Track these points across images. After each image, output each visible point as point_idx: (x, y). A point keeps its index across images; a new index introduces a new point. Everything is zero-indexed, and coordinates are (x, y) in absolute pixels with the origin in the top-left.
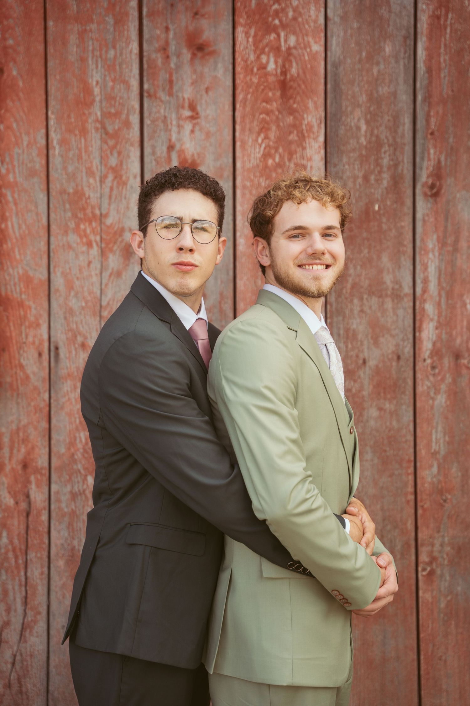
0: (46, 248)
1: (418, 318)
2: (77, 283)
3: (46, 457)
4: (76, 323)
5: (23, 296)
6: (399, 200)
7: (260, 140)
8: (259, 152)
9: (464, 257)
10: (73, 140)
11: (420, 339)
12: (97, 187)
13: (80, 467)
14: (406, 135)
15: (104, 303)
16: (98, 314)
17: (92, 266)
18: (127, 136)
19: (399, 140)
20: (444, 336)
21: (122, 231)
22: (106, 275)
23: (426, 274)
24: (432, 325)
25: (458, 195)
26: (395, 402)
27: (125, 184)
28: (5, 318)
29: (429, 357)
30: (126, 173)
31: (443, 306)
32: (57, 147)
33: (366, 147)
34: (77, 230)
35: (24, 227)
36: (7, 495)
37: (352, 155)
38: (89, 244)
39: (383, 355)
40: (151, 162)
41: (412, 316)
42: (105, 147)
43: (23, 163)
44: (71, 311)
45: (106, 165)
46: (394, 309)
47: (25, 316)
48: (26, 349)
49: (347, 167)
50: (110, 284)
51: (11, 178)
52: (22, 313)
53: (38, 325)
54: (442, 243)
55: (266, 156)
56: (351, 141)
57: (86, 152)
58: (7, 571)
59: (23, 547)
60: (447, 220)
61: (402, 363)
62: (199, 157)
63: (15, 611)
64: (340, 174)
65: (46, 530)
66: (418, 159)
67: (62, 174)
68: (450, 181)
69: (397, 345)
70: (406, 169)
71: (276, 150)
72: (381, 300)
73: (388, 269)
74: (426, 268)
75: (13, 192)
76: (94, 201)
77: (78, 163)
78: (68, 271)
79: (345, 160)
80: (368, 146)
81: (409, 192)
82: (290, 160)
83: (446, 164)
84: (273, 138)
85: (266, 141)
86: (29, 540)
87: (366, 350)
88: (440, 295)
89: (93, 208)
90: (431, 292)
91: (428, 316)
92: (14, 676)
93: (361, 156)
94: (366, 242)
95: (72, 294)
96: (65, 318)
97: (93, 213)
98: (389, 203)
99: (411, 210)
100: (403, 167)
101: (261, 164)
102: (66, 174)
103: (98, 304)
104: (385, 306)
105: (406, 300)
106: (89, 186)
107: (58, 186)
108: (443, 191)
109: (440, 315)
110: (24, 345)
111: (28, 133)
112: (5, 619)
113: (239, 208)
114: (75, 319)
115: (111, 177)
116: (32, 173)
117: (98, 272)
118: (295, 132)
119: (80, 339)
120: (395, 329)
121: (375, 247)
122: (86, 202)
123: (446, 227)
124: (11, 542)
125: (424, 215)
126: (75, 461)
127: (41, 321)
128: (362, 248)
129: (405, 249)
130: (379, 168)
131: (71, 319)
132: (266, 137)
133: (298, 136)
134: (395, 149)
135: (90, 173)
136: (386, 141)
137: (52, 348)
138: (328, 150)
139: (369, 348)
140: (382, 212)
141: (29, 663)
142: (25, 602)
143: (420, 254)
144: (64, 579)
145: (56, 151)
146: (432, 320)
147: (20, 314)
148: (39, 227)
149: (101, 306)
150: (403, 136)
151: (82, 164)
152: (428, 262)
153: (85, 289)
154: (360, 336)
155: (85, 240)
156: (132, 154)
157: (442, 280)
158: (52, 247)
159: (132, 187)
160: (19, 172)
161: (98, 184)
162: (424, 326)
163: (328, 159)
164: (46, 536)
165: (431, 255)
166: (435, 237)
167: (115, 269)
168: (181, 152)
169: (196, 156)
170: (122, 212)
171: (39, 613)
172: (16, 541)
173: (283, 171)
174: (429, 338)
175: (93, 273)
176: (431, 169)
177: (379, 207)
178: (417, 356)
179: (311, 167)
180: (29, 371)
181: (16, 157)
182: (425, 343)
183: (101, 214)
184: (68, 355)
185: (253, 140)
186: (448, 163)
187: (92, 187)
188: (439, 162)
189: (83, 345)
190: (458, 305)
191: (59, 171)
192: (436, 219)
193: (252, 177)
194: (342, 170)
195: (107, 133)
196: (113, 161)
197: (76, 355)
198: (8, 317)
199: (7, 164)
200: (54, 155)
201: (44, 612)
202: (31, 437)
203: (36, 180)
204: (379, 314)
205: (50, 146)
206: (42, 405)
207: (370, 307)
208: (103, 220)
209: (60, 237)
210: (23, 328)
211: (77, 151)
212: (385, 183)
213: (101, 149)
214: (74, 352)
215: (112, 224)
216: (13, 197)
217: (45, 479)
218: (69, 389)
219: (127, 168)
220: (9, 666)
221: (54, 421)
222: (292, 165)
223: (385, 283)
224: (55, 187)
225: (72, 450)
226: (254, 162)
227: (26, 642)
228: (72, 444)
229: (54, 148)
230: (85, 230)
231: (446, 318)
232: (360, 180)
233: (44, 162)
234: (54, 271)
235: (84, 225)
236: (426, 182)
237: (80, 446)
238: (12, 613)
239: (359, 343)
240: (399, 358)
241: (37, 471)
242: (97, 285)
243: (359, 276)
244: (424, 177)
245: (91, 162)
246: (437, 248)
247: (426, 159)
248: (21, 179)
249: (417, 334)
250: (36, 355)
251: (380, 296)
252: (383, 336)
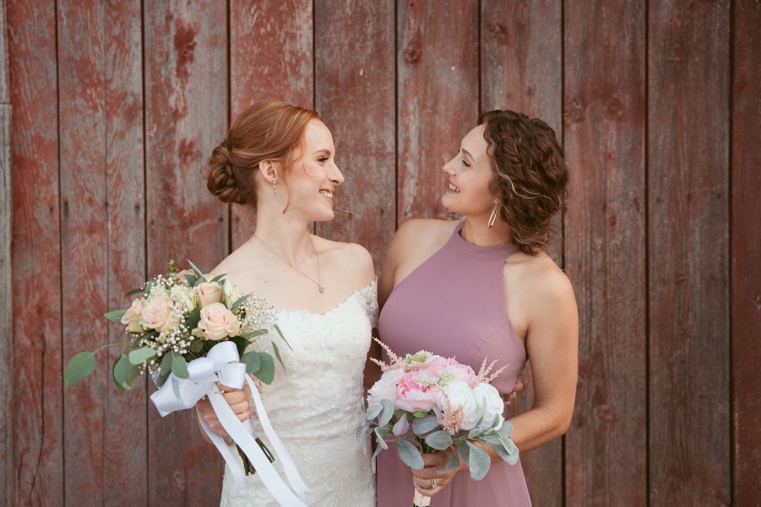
0: (55, 112)
1: (400, 175)
2: (84, 143)
3: (58, 303)
4: (84, 180)
5: (36, 156)
6: (382, 66)
7: (252, 11)
8: (252, 22)
9: (443, 119)
10: (80, 12)
11: (402, 194)
12: (102, 55)
13: (88, 311)
14: (388, 7)
15: (109, 162)
16: (104, 172)
17: (98, 127)
18: (129, 8)
19: (381, 11)
20: (424, 192)
21: (125, 94)
22: (111, 135)
23: (407, 134)
24: (413, 182)
25: (437, 62)
26: (378, 253)
27: (127, 52)
28: (19, 176)
29: (410, 211)
30: (129, 41)
31: (423, 164)
32: (65, 18)
33: (351, 17)
34: (83, 94)
35: (35, 92)
36: (24, 337)
37: (338, 24)
38: (95, 108)
39: (368, 209)
40: (151, 31)
41: (394, 173)
42: (109, 18)
43: (34, 34)
44: (79, 169)
45: (110, 35)
46: (378, 167)
47: (38, 174)
48: (38, 204)
49: (333, 35)
50: (114, 145)
51: (23, 47)
52: (35, 171)
53: (50, 182)
54: (422, 106)
55: (258, 25)
56: (337, 12)
57: (91, 23)
58: (25, 404)
59: (40, 383)
60: (426, 84)
61: (385, 216)
62: (195, 27)
63: (34, 439)
64: (328, 41)
65: (60, 368)
66: (399, 28)
67: (69, 43)
68: (429, 48)
69: (381, 200)
70: (389, 36)
71: (268, 20)
72: (365, 158)
73: (372, 129)
74: (407, 128)
75: (25, 60)
76: (99, 68)
77: (85, 32)
78: (76, 132)
79: (332, 29)
80: (353, 16)
81: (392, 58)
82: (280, 29)
83: (425, 33)
84: (264, 9)
85: (259, 11)
86: (45, 376)
87: (352, 205)
88: (420, 154)
89: (98, 74)
90: (412, 152)
91: (410, 173)
92: (33, 495)
93: (346, 25)
94: (351, 104)
95: (80, 153)
96: (74, 176)
97: (98, 79)
98: (373, 69)
99: (394, 75)
100: (385, 36)
101: (254, 33)
102: (73, 43)
103: (104, 163)
104: (370, 164)
105: (388, 158)
106: (95, 54)
107: (66, 54)
108: (422, 58)
109: (420, 172)
110: (37, 200)
111: (38, 6)
112: (25, 445)
113: (233, 73)
114: (83, 176)
115: (114, 46)
116: (42, 43)
117: (103, 133)
118: (286, 3)
119: (87, 195)
120: (379, 185)
121: (360, 109)
122: (92, 69)
123: (425, 91)
124: (29, 378)
125: (405, 80)
126: (84, 307)
127: (52, 179)
128: (348, 110)
129: (388, 111)
130: (363, 37)
131: (79, 177)
132: (259, 8)
133: (288, 6)
134: (378, 19)
135: (95, 42)
136: (369, 12)
137: (62, 204)
138: (316, 20)
139: (354, 203)
140: (366, 77)
141: (47, 484)
142: (43, 431)
143: (402, 116)
144: (76, 412)
145: (64, 21)
146: (413, 177)
147: (33, 172)
148: (49, 92)
149: (106, 164)
150: (385, 7)
151: (88, 34)
152: (409, 123)
153: (92, 149)
154: (346, 192)
155: (91, 104)
156: (134, 24)
157: (423, 140)
158: (61, 110)
159: (134, 55)
160: (31, 41)
161: (103, 52)
162: (406, 182)
163: (316, 28)
164: (60, 373)
165: (412, 117)
166: (415, 100)
167: (119, 131)
168: (179, 22)
169: (192, 26)
170: (125, 78)
171: (55, 441)
172: (33, 377)
173: (274, 39)
174: (410, 193)
175: (99, 134)
176: (412, 37)
177: (364, 72)
178: (399, 210)
179: (300, 35)
180: (41, 225)
181: (27, 28)
182: (406, 198)
183: (106, 80)
184: (76, 210)
185: (246, 11)
186: (427, 32)
187: (97, 55)
188: (419, 31)
189: (90, 201)
190: (437, 163)
191: (67, 40)
192: (416, 83)
193: (246, 45)
194: (329, 38)
195: (111, 5)
196: (116, 31)
197: (84, 209)
198: (22, 176)
199: (20, 35)
200: (62, 26)
201: (60, 440)
202: (45, 285)
203: (46, 48)
204: (364, 172)
205: (58, 18)
206: (54, 255)
207: (356, 165)
208: (108, 85)
209: (68, 101)
210: (36, 185)
211: (83, 22)
212: (369, 50)
213: (105, 20)
214: (82, 207)
215: (115, 89)
216: (25, 65)
217: (58, 322)
218: (78, 241)
219: (129, 38)
220: (30, 487)
221: (64, 270)
222: (283, 34)
223: (369, 142)
224: (63, 55)
225: (82, 296)
226: (247, 31)
227: (44, 466)
228: (81, 290)
229: (62, 19)
230: (91, 95)
231: (426, 175)
232: (346, 48)
233: (53, 32)
234: (63, 132)
235: (90, 89)
236: (407, 50)
237: (88, 292)
238: (31, 441)
239: (345, 198)
240: (382, 212)
241: (50, 315)
242: (103, 145)
243: (346, 136)
244: (404, 45)
245: (97, 32)
246: (417, 110)
247: (407, 29)
248: (33, 48)
249: (399, 190)
250: (48, 210)
251: (365, 155)
252: (368, 192)
